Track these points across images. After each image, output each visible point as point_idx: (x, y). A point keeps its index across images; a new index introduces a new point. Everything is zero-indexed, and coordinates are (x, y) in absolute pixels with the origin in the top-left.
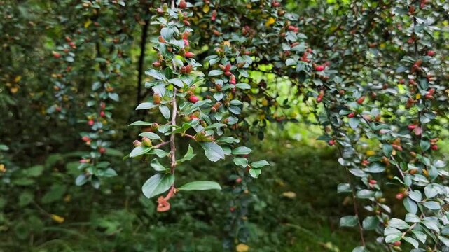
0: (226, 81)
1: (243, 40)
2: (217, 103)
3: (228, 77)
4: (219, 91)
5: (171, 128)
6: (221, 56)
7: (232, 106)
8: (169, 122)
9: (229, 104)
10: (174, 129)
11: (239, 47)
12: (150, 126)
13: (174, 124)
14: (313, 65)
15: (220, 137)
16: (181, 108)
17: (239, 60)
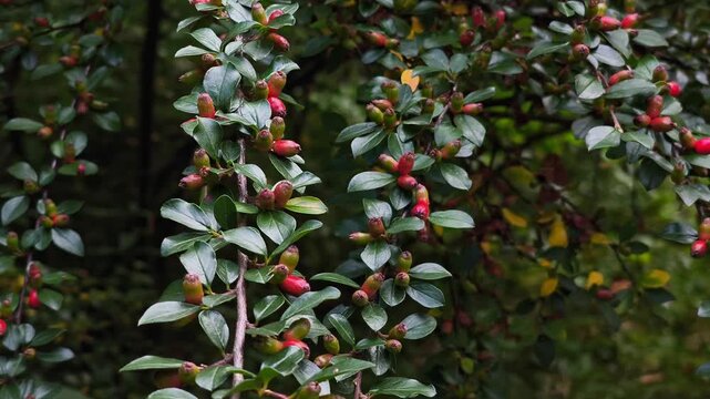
0: (401, 205)
1: (460, 62)
2: (371, 278)
3: (407, 192)
4: (377, 241)
5: (230, 377)
6: (386, 127)
7: (417, 282)
8: (227, 357)
9: (406, 276)
10: (239, 378)
11: (445, 88)
12: (174, 371)
13: (239, 364)
14: (682, 135)
15: (379, 381)
16: (258, 315)
17: (445, 134)
